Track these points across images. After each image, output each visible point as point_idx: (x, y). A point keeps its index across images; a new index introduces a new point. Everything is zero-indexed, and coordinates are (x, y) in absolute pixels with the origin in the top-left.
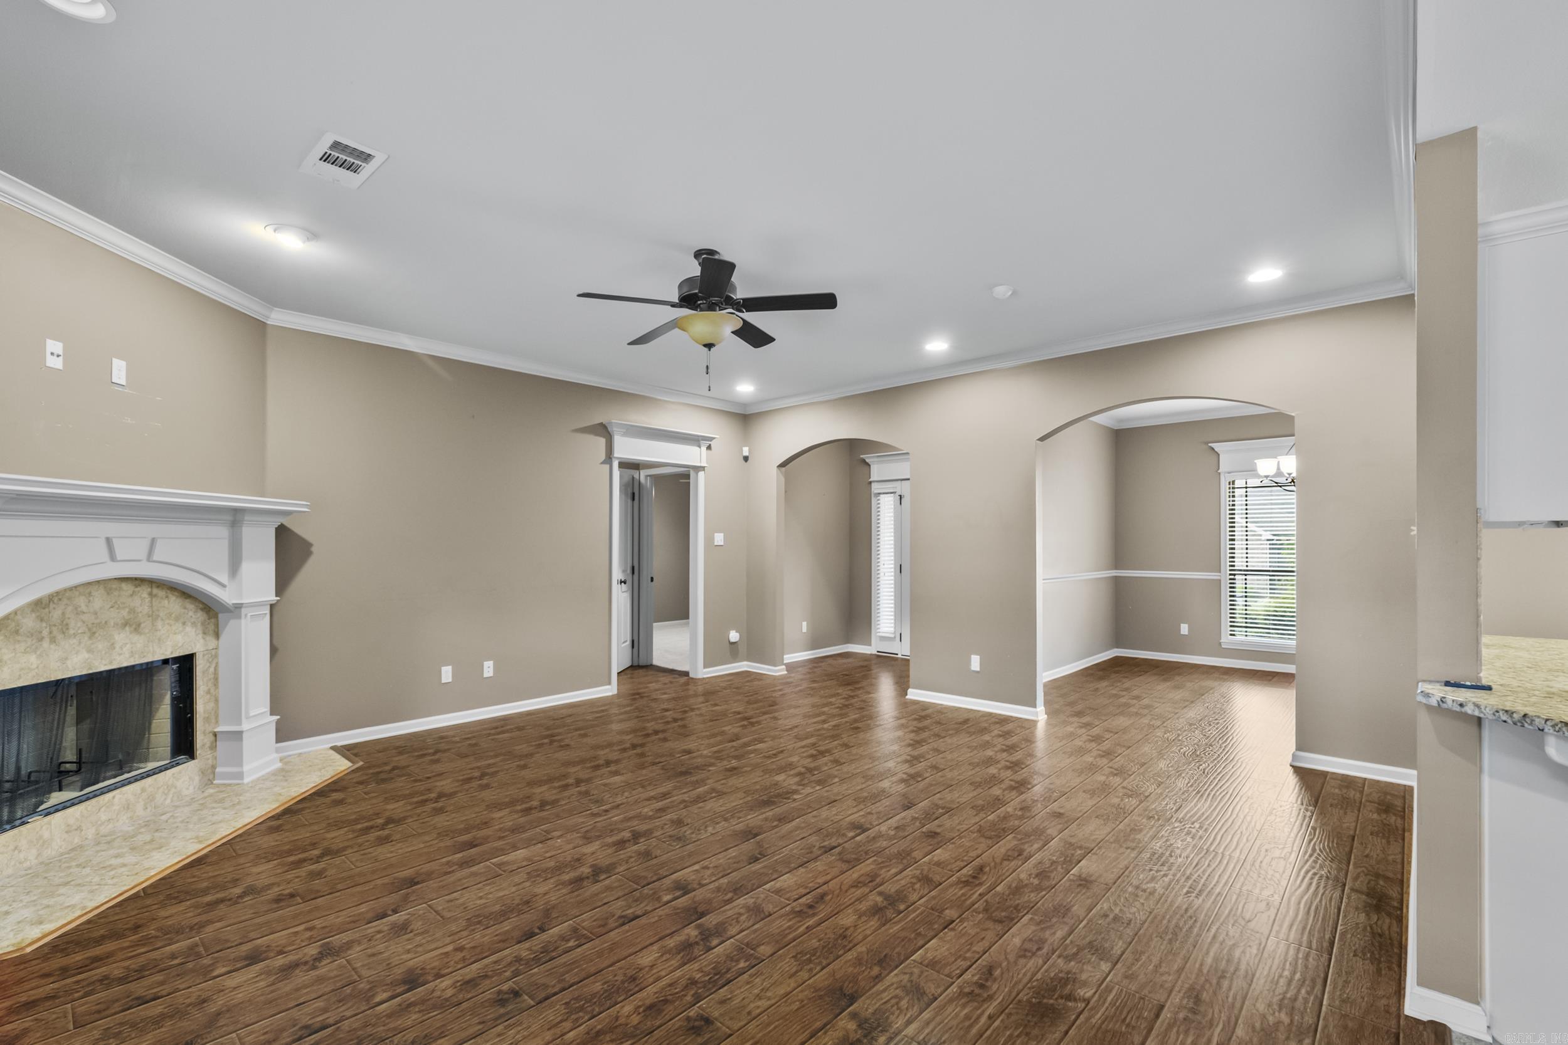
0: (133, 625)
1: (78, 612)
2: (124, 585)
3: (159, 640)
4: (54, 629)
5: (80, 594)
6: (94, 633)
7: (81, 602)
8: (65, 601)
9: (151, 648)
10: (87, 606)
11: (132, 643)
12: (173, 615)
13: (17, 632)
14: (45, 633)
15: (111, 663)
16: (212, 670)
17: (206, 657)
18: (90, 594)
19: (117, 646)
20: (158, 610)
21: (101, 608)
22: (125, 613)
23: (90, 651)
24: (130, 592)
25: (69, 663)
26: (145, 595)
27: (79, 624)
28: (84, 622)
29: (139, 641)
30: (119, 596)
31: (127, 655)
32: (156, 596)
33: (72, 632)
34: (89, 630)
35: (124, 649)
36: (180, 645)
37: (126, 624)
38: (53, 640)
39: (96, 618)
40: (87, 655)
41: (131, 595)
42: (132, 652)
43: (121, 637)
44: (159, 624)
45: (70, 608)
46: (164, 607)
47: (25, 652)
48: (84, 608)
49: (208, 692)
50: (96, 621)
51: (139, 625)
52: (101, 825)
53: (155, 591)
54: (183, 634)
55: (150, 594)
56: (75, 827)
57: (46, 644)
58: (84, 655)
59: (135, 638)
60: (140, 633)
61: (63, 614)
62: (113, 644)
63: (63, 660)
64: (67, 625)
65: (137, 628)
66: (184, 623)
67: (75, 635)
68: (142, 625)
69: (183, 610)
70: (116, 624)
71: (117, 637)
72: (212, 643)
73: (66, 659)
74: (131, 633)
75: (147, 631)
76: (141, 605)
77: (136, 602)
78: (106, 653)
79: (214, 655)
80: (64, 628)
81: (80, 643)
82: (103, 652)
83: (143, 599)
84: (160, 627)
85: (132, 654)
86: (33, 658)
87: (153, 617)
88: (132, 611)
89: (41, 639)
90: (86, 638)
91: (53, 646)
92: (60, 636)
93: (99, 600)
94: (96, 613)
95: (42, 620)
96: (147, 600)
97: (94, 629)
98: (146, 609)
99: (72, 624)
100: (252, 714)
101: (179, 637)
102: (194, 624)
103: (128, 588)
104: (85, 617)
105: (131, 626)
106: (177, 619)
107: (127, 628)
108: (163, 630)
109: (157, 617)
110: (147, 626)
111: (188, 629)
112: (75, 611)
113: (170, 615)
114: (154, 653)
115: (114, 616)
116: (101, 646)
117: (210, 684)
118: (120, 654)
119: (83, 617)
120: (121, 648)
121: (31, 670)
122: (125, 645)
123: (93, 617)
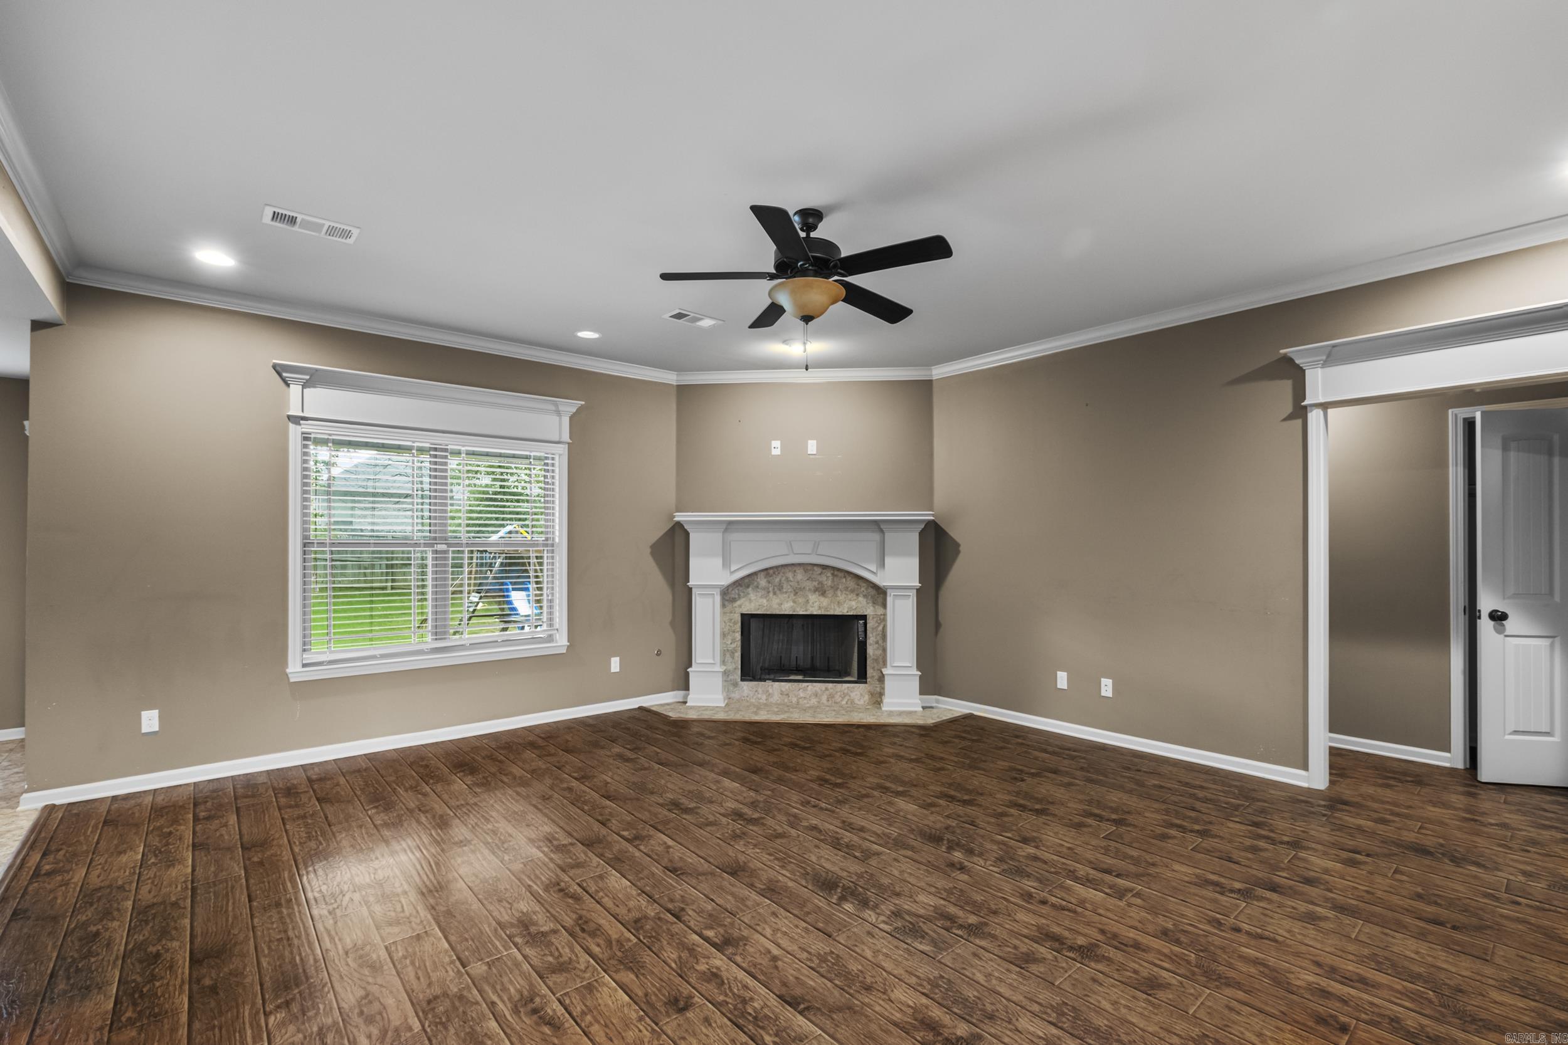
0: (821, 591)
1: (788, 580)
2: (816, 568)
3: (839, 602)
4: (775, 588)
5: (790, 571)
6: (797, 593)
7: (790, 575)
8: (781, 574)
9: (833, 607)
10: (793, 578)
11: (819, 602)
12: (849, 589)
13: (758, 587)
14: (771, 589)
15: (806, 611)
16: (880, 628)
17: (875, 619)
18: (795, 571)
19: (811, 602)
21: (801, 580)
22: (816, 584)
23: (794, 602)
24: (819, 572)
25: (783, 606)
26: (829, 574)
27: (789, 587)
28: (791, 586)
29: (825, 602)
30: (813, 574)
31: (817, 608)
32: (836, 576)
33: (784, 590)
34: (794, 591)
35: (815, 604)
36: (854, 608)
37: (816, 590)
38: (775, 593)
39: (799, 585)
40: (792, 604)
41: (820, 574)
44: (839, 593)
45: (784, 578)
46: (842, 583)
47: (761, 597)
48: (791, 578)
49: (877, 643)
50: (798, 587)
51: (825, 592)
52: (800, 698)
53: (836, 573)
54: (856, 601)
55: (833, 574)
56: (785, 693)
57: (771, 595)
58: (791, 604)
59: (822, 599)
60: (825, 597)
61: (780, 580)
62: (808, 600)
63: (780, 605)
65: (823, 593)
66: (857, 595)
67: (786, 592)
68: (827, 592)
69: (856, 588)
70: (810, 590)
71: (810, 597)
72: (880, 611)
74: (819, 595)
75: (830, 595)
76: (826, 582)
77: (823, 578)
78: (804, 605)
79: (883, 619)
80: (780, 588)
81: (789, 597)
82: (802, 604)
83: (827, 577)
84: (839, 595)
85: (820, 608)
86: (765, 601)
87: (835, 588)
88: (820, 583)
89: (769, 592)
90: (792, 595)
91: (774, 597)
92: (778, 592)
93: (800, 575)
94: (798, 583)
95: (769, 582)
97: (797, 591)
98: (829, 583)
99: (785, 586)
100: (896, 664)
101: (853, 603)
102: (865, 596)
103: (818, 570)
104: (792, 584)
105: (819, 592)
106: (852, 591)
107: (817, 593)
108: (841, 597)
109: (838, 588)
110: (830, 593)
111: (861, 599)
112: (787, 578)
113: (846, 588)
114: (835, 610)
115: (810, 585)
116: (801, 600)
117: (878, 638)
118: (812, 607)
119: (790, 583)
120: (813, 603)
121: (764, 607)
122: (816, 601)
123: (796, 584)
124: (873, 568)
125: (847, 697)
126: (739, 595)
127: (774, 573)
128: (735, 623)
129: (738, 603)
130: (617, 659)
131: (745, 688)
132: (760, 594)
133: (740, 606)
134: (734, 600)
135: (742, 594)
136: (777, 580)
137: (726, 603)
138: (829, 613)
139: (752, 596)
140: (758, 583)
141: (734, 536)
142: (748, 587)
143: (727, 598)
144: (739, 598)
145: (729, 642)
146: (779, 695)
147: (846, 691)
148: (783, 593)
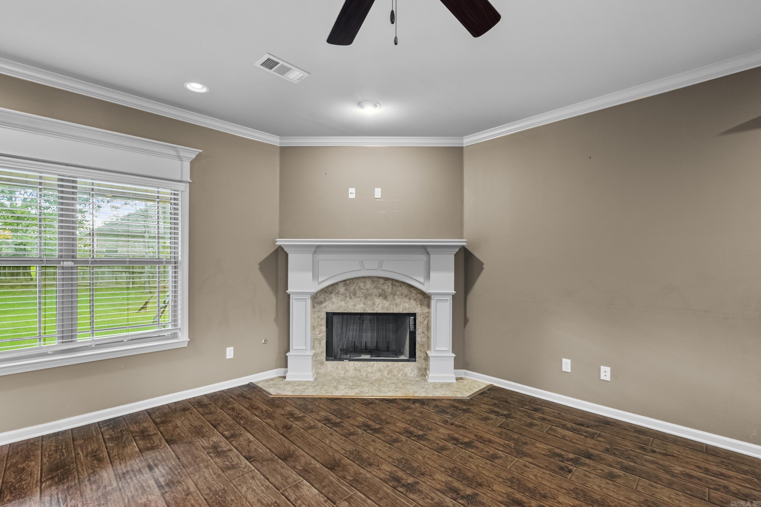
0: (384, 296)
1: (360, 288)
2: (380, 280)
3: (396, 304)
4: (351, 294)
5: (361, 282)
6: (367, 297)
7: (362, 285)
8: (355, 284)
9: (392, 307)
10: (364, 287)
11: (383, 304)
12: (404, 295)
13: (338, 293)
14: (348, 295)
15: (373, 310)
16: (426, 322)
17: (422, 316)
18: (365, 282)
19: (376, 304)
20: (396, 291)
21: (370, 288)
22: (380, 291)
23: (364, 304)
24: (382, 282)
25: (356, 307)
26: (390, 284)
27: (361, 293)
28: (362, 292)
29: (386, 303)
30: (378, 284)
31: (381, 308)
32: (395, 285)
33: (358, 296)
34: (365, 296)
35: (379, 306)
36: (407, 308)
37: (380, 295)
38: (351, 298)
39: (368, 292)
40: (363, 305)
41: (383, 284)
43: (378, 301)
44: (396, 297)
45: (357, 287)
46: (399, 290)
47: (341, 301)
48: (362, 287)
49: (423, 333)
51: (386, 297)
52: (368, 373)
53: (394, 283)
54: (409, 303)
55: (392, 284)
56: (358, 369)
57: (348, 299)
58: (362, 305)
59: (385, 302)
60: (387, 300)
61: (355, 289)
62: (374, 303)
63: (355, 306)
65: (385, 298)
66: (410, 299)
67: (359, 297)
68: (388, 297)
69: (409, 293)
70: (376, 295)
71: (376, 300)
72: (426, 310)
73: (355, 305)
74: (383, 299)
75: (390, 299)
76: (388, 288)
77: (385, 287)
78: (372, 306)
79: (428, 316)
80: (355, 294)
81: (361, 300)
83: (388, 286)
84: (397, 299)
85: (383, 308)
86: (343, 303)
87: (394, 294)
88: (383, 290)
89: (346, 297)
90: (363, 299)
91: (350, 300)
92: (353, 297)
93: (369, 284)
94: (367, 290)
95: (347, 290)
96: (390, 287)
98: (390, 290)
99: (358, 293)
101: (407, 305)
102: (415, 300)
103: (382, 281)
104: (363, 291)
105: (382, 296)
106: (406, 296)
107: (381, 297)
108: (398, 300)
109: (395, 294)
110: (390, 297)
111: (412, 302)
112: (359, 287)
113: (402, 294)
114: (393, 309)
115: (375, 291)
116: (369, 303)
117: (424, 329)
118: (377, 307)
119: (362, 290)
120: (378, 305)
121: (342, 307)
122: (380, 304)
123: (366, 291)
124: (421, 280)
125: (402, 372)
126: (325, 299)
127: (350, 283)
128: (322, 319)
129: (324, 305)
130: (232, 348)
131: (329, 366)
132: (339, 299)
133: (325, 307)
134: (321, 303)
135: (327, 298)
136: (352, 288)
137: (315, 305)
138: (389, 312)
139: (334, 299)
140: (339, 291)
141: (321, 257)
142: (331, 293)
143: (315, 301)
144: (325, 301)
145: (317, 333)
146: (354, 371)
147: (401, 367)
148: (357, 297)
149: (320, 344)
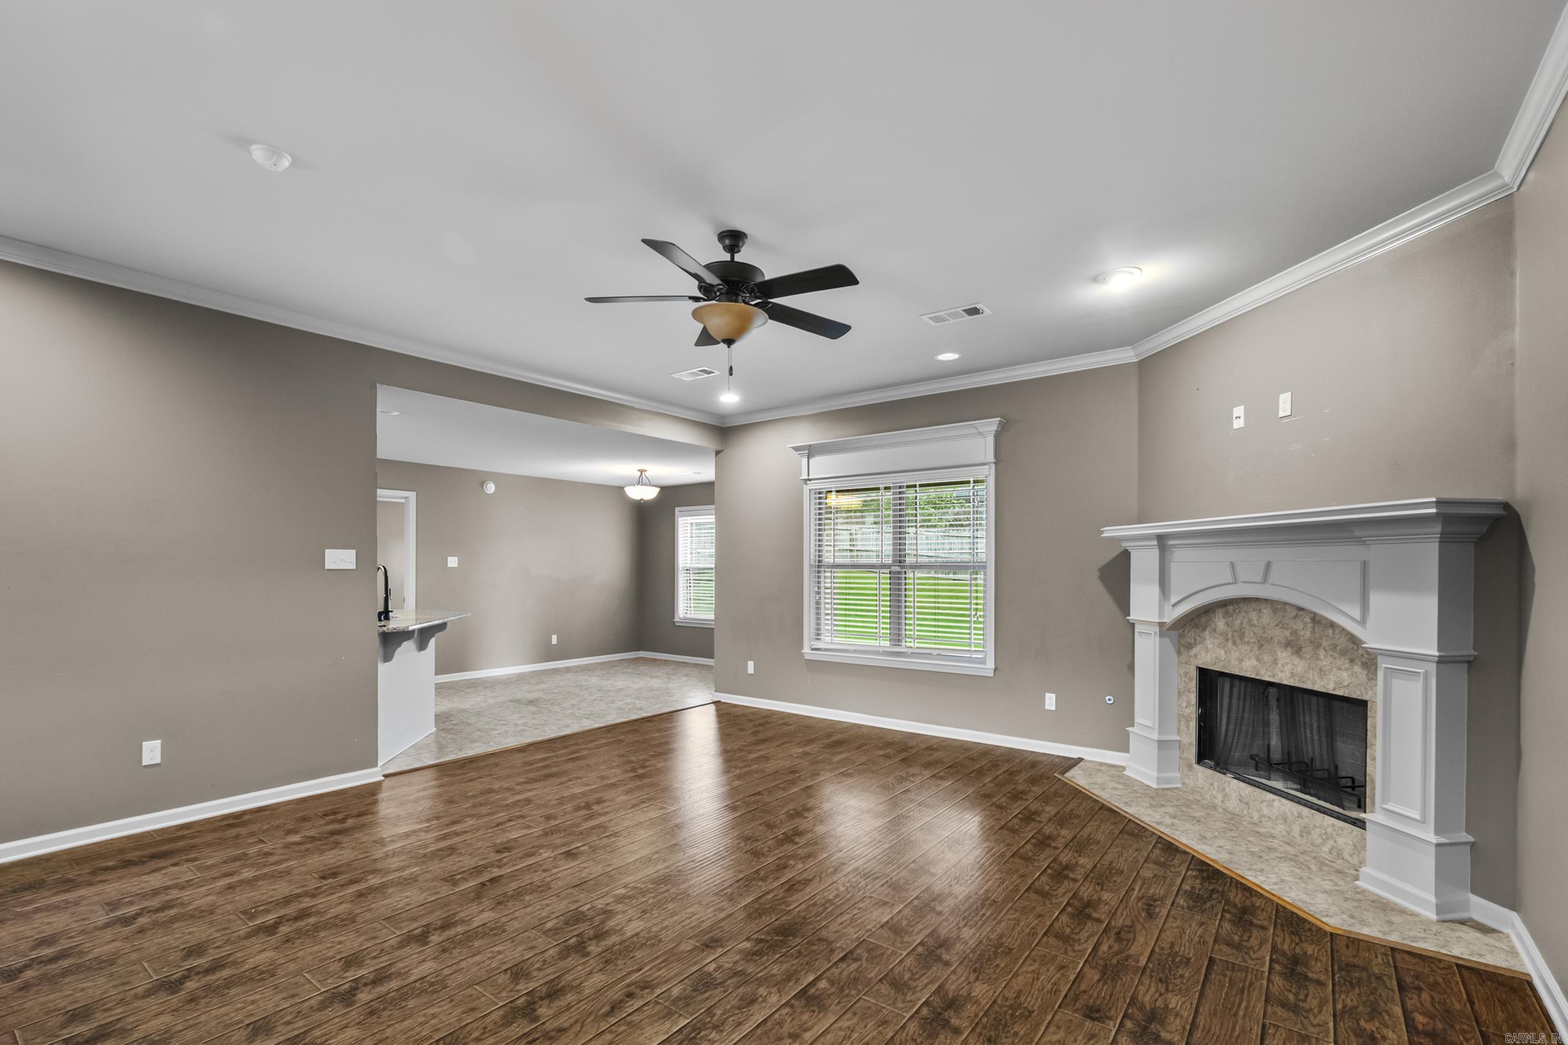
0: (1295, 646)
1: (1251, 624)
2: (1288, 609)
3: (1321, 669)
4: (1235, 634)
6: (1262, 645)
7: (1253, 615)
8: (1243, 614)
9: (1311, 675)
10: (1258, 621)
11: (1293, 664)
12: (1338, 648)
13: (1215, 630)
14: (1230, 635)
15: (1273, 676)
18: (1260, 610)
19: (1280, 663)
20: (1321, 639)
21: (1268, 625)
23: (1258, 660)
24: (1293, 614)
25: (1243, 663)
27: (1252, 635)
28: (1255, 634)
29: (1300, 665)
30: (1284, 616)
31: (1288, 674)
33: (1247, 640)
34: (1259, 641)
35: (1286, 668)
36: (1346, 684)
37: (1288, 644)
38: (1234, 643)
39: (1264, 633)
40: (1255, 662)
41: (1295, 618)
42: (1292, 673)
43: (1283, 655)
44: (1322, 654)
45: (1246, 620)
46: (1328, 636)
48: (1255, 622)
50: (1264, 635)
51: (1301, 648)
54: (1350, 672)
55: (1311, 623)
59: (1296, 660)
60: (1302, 658)
61: (1242, 623)
62: (1276, 660)
63: (1241, 660)
64: (1243, 633)
65: (1298, 652)
66: (1352, 661)
67: (1248, 643)
68: (1304, 650)
69: (1351, 646)
70: (1279, 642)
71: (1279, 654)
73: (1242, 660)
74: (1292, 654)
75: (1308, 657)
76: (1303, 629)
77: (1299, 625)
78: (1270, 666)
80: (1242, 636)
81: (1251, 651)
82: (1268, 665)
83: (1305, 624)
84: (1322, 657)
85: (1292, 675)
87: (1315, 646)
88: (1294, 633)
89: (1227, 640)
90: (1256, 649)
91: (1234, 647)
92: (1238, 641)
93: (1267, 617)
94: (1264, 629)
95: (1228, 625)
96: (1309, 625)
97: (1262, 642)
98: (1307, 637)
99: (1247, 634)
101: (1345, 675)
102: (1365, 665)
103: (1292, 611)
104: (1256, 630)
105: (1292, 647)
106: (1343, 653)
107: (1289, 649)
108: (1325, 662)
109: (1319, 645)
110: (1308, 650)
111: (1357, 669)
112: (1250, 621)
113: (1335, 646)
114: (1314, 682)
115: (1280, 634)
116: (1267, 658)
118: (1282, 672)
119: (1253, 629)
120: (1283, 666)
121: (1221, 660)
122: (1288, 664)
123: (1261, 631)
125: (1331, 842)
126: (1195, 639)
127: (1234, 611)
128: (1190, 680)
129: (1194, 651)
130: (1054, 696)
131: (1200, 775)
132: (1217, 642)
133: (1196, 656)
134: (1189, 647)
135: (1198, 638)
136: (1237, 622)
137: (1182, 649)
138: (1305, 686)
139: (1209, 643)
140: (1216, 626)
142: (1204, 629)
143: (1183, 642)
144: (1195, 644)
145: (1184, 705)
146: (1238, 801)
147: (1330, 830)
148: (1245, 643)
149: (1188, 727)
